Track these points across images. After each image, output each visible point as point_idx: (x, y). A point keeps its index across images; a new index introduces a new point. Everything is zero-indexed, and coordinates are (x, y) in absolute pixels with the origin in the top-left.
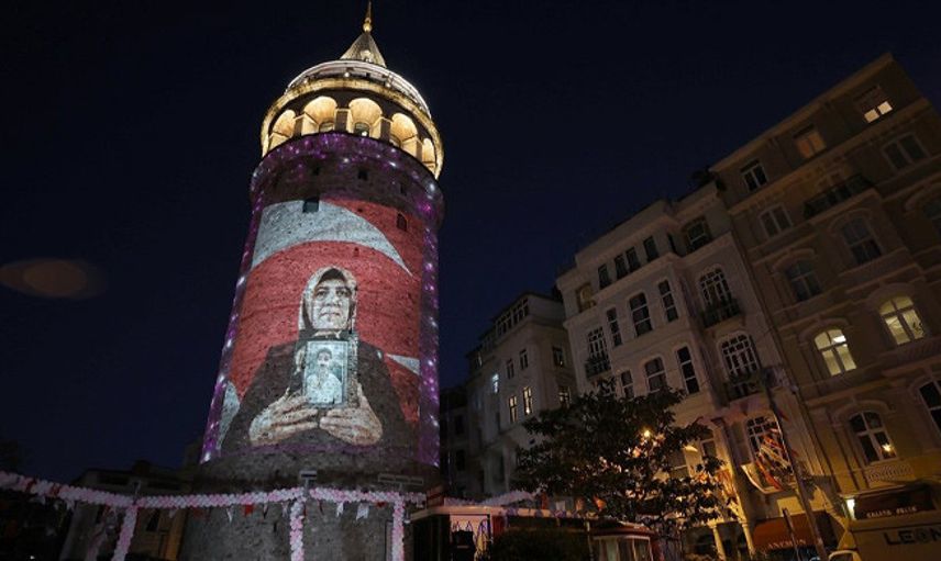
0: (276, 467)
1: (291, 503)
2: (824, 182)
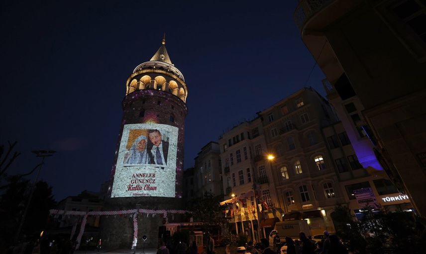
0: (130, 201)
1: (134, 214)
2: (286, 123)
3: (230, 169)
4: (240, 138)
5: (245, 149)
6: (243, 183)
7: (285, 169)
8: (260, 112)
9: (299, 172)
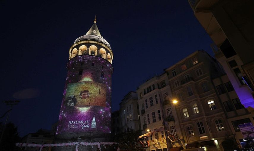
0: (73, 136)
1: (76, 145)
2: (186, 77)
3: (146, 111)
4: (152, 88)
5: (156, 96)
6: (156, 121)
7: (186, 110)
8: (166, 69)
9: (196, 113)
